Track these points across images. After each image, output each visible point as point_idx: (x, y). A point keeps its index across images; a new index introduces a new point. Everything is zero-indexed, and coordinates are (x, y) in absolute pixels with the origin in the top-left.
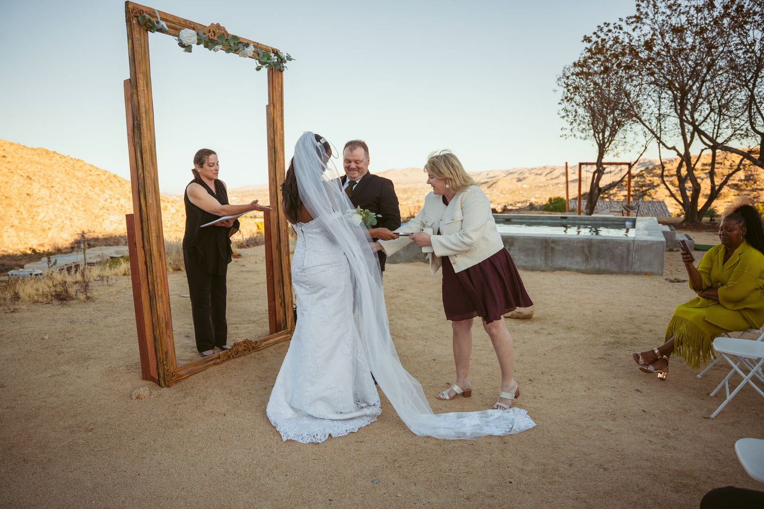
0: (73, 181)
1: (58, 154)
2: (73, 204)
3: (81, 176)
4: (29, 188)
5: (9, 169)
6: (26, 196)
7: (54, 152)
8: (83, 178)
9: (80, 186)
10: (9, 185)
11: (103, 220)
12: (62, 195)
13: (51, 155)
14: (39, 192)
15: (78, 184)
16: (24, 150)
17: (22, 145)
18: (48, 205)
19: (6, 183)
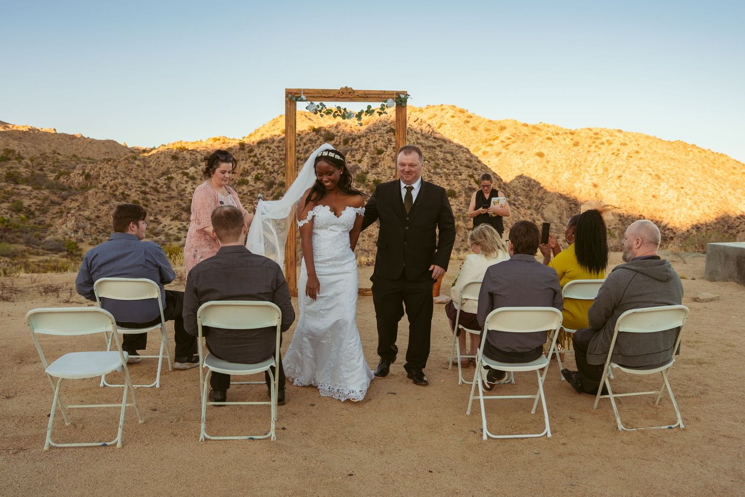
0: (709, 181)
1: (698, 148)
2: (704, 210)
3: (720, 175)
4: (656, 189)
5: (638, 167)
6: (651, 198)
7: (693, 146)
8: (724, 177)
9: (717, 188)
10: (636, 184)
11: (738, 232)
12: (692, 198)
13: (689, 149)
14: (666, 193)
15: (716, 185)
16: (659, 144)
17: (658, 138)
18: (674, 209)
19: (633, 182)
